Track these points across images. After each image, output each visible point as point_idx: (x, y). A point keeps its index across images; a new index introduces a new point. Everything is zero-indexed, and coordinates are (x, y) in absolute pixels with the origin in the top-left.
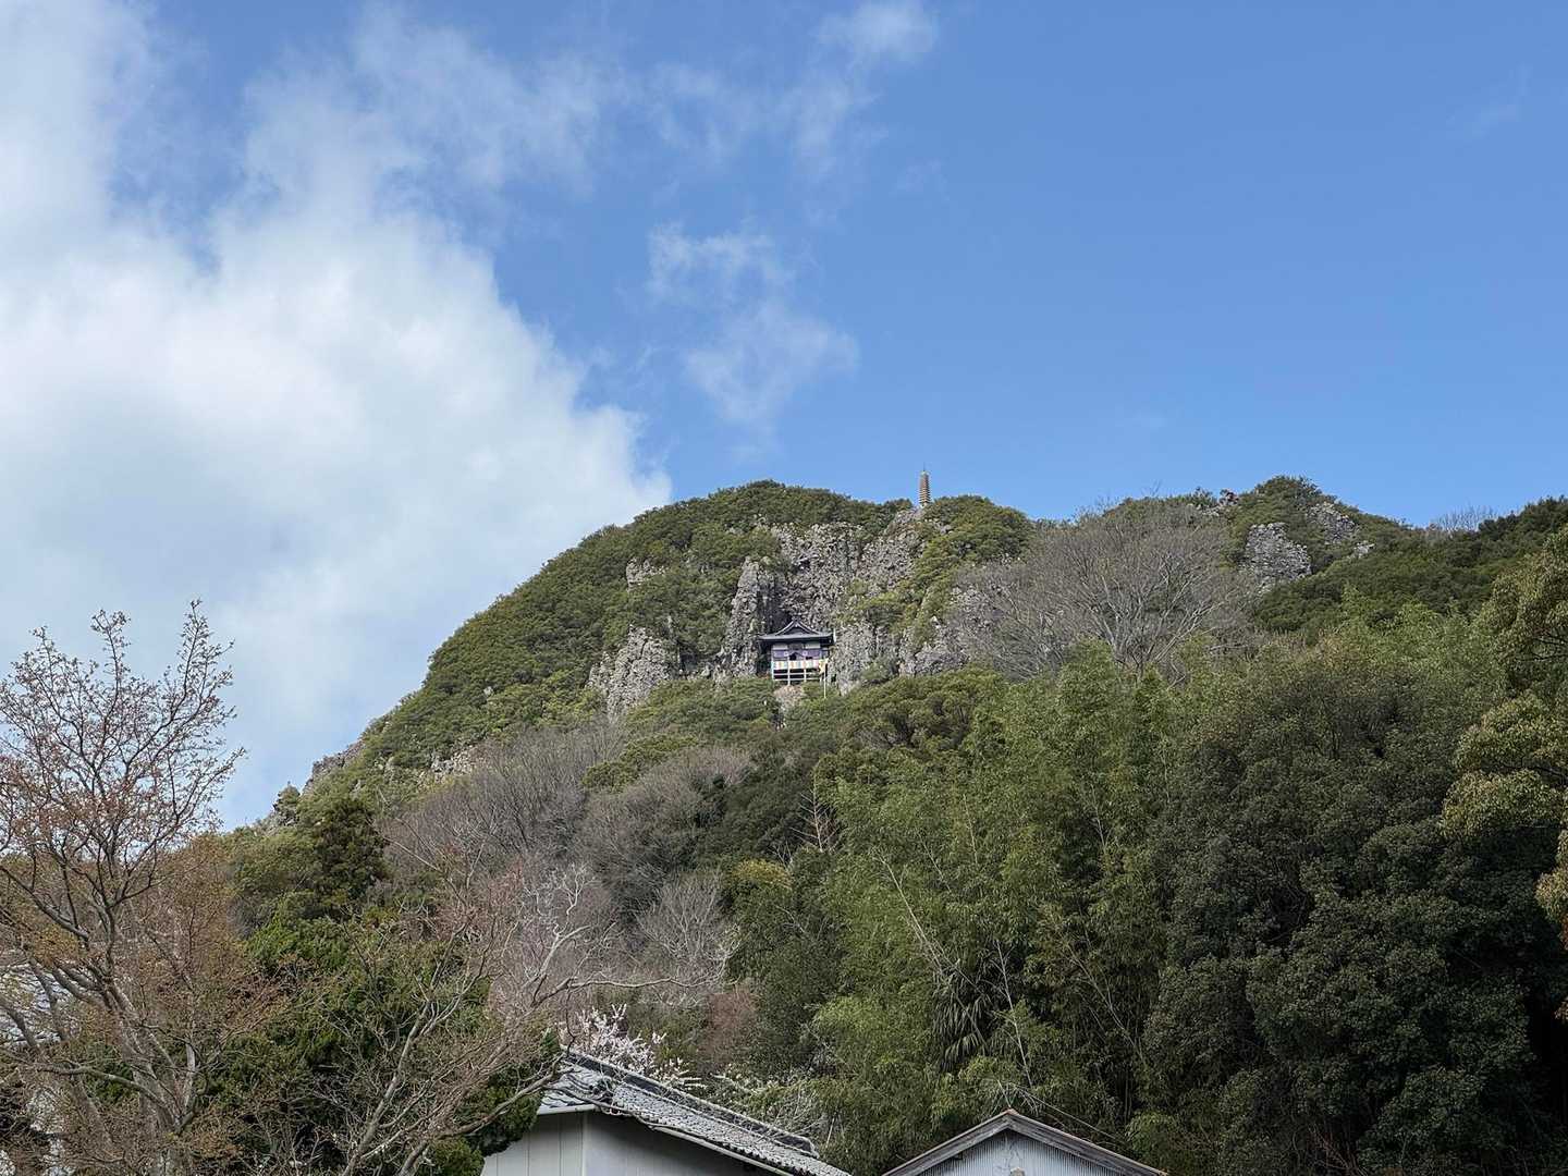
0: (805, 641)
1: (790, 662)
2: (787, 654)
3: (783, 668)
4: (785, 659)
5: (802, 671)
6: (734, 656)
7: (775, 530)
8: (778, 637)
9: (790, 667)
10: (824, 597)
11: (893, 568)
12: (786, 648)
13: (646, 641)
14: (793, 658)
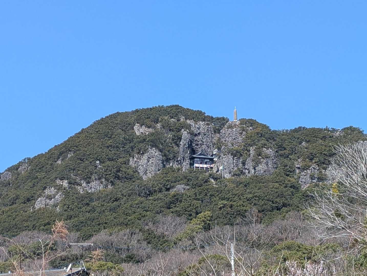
0: (205, 158)
1: (200, 165)
2: (199, 162)
3: (198, 166)
4: (199, 164)
5: (204, 168)
6: (182, 160)
7: (188, 121)
8: (197, 156)
9: (200, 166)
10: (206, 145)
11: (235, 139)
12: (199, 160)
13: (156, 152)
14: (201, 163)
